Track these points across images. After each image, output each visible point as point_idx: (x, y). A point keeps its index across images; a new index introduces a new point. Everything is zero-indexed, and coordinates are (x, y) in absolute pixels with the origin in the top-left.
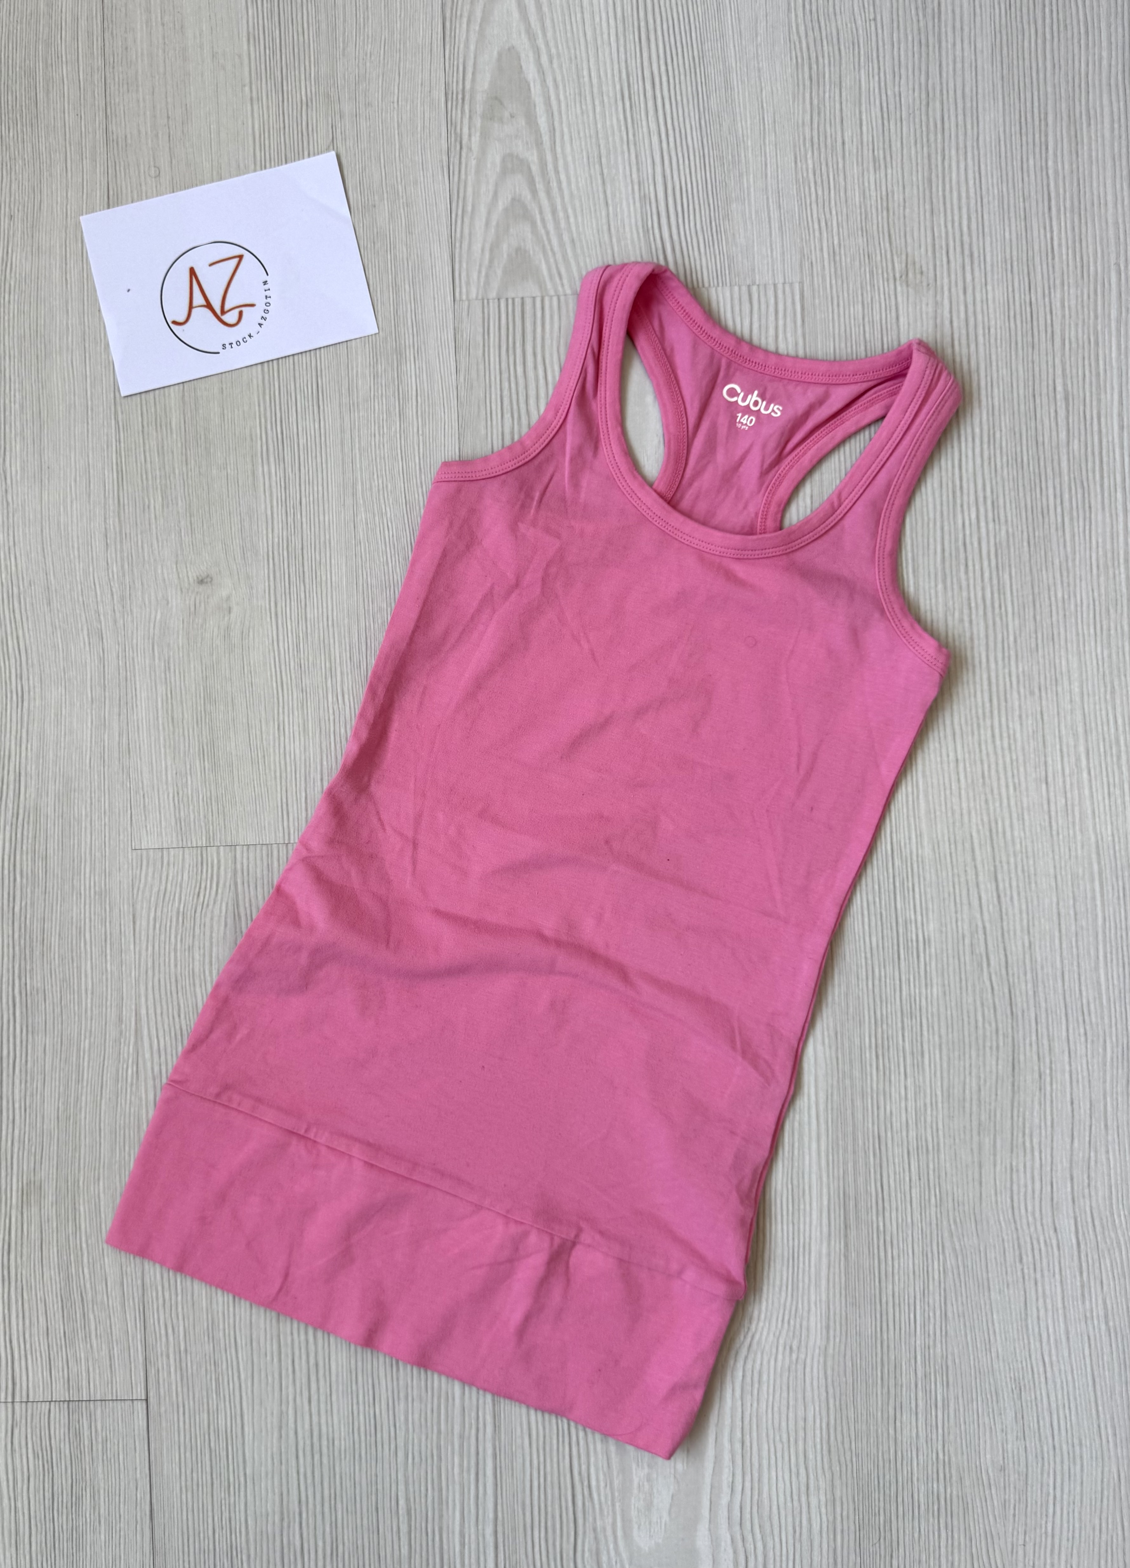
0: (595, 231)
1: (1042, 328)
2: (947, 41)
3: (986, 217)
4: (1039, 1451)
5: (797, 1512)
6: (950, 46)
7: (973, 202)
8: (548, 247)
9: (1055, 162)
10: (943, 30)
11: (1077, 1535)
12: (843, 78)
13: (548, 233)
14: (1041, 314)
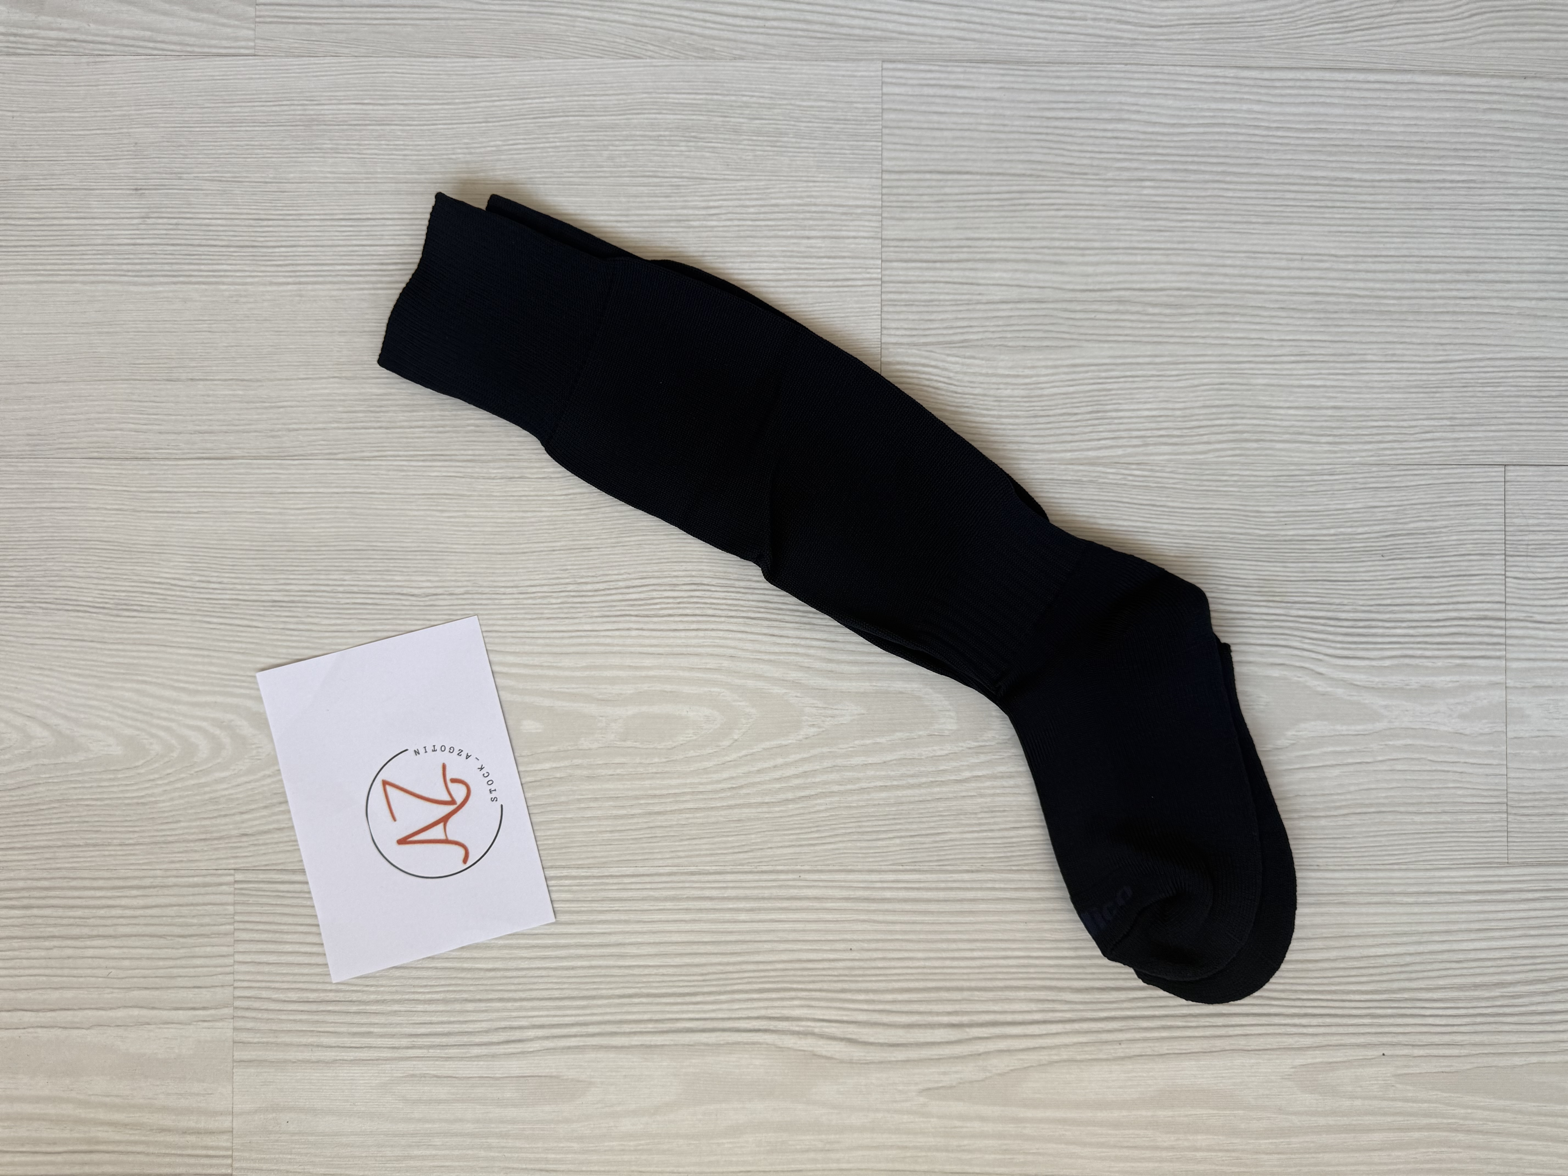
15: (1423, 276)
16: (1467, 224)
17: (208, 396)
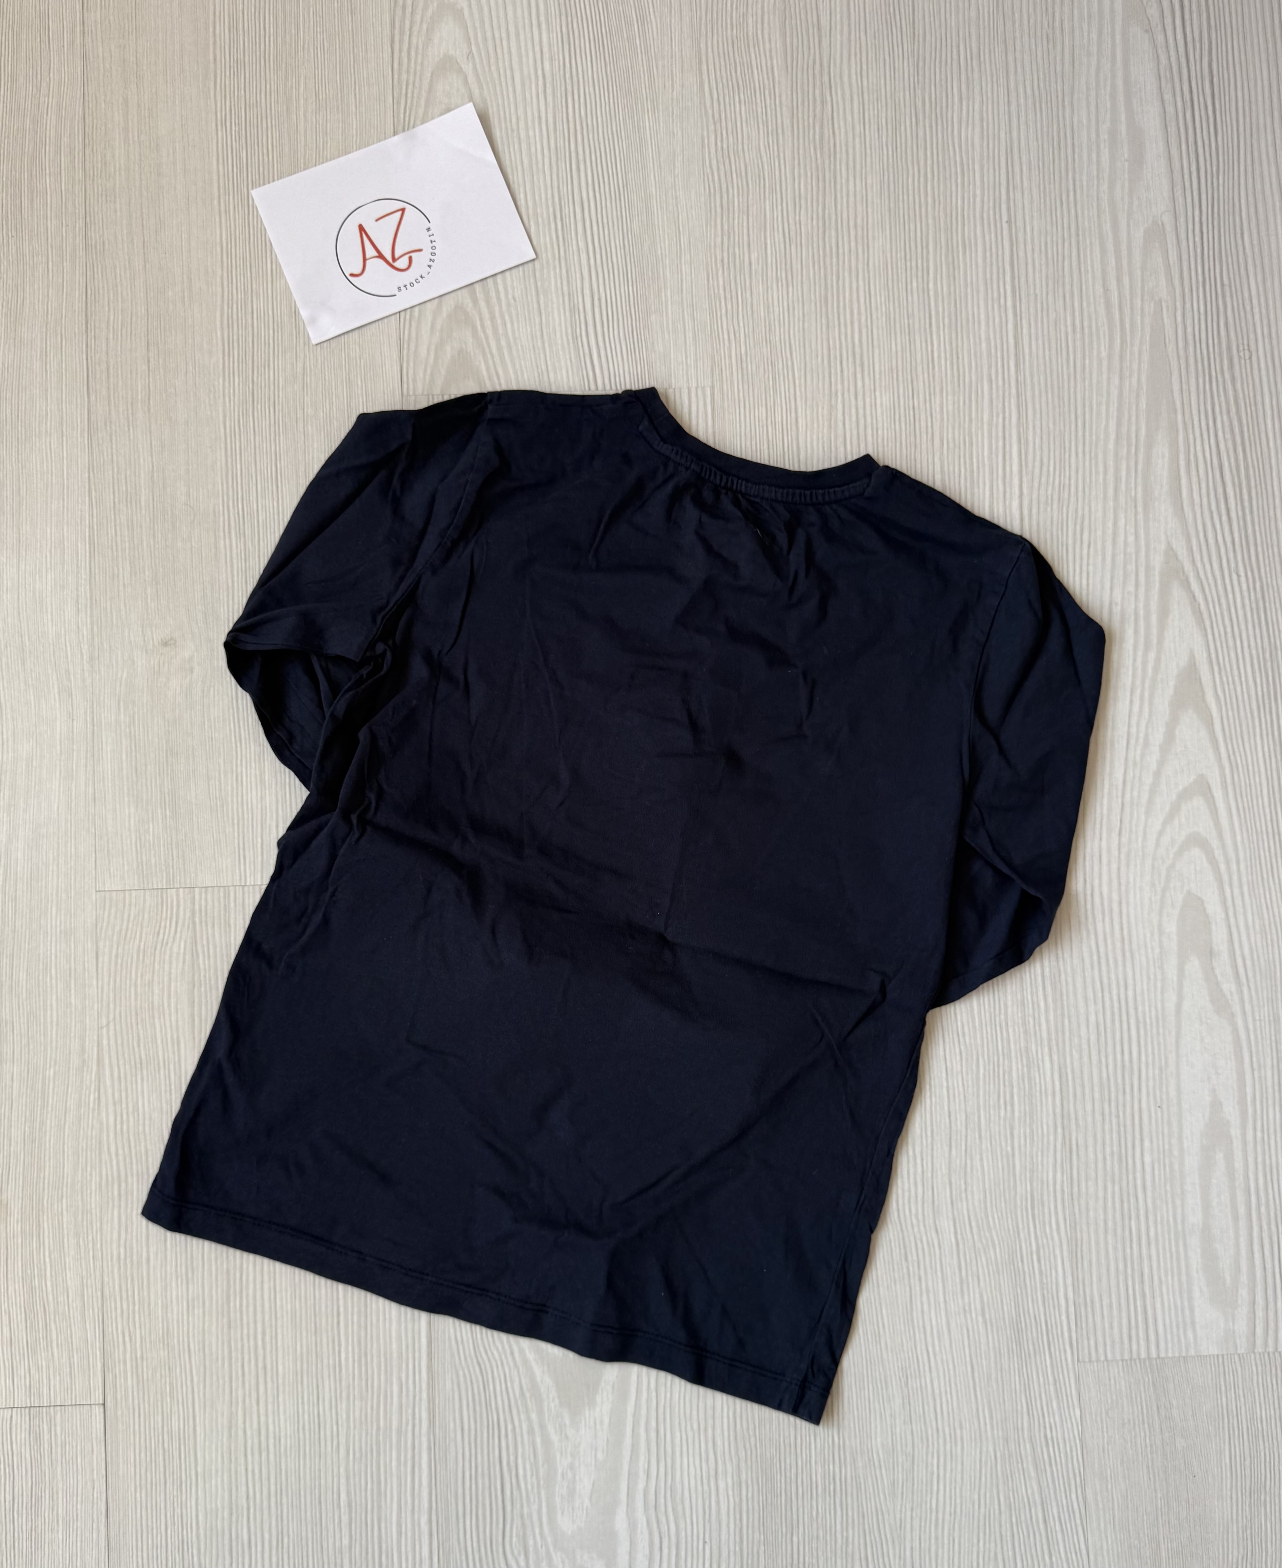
0: (529, 337)
1: (924, 430)
2: (841, 178)
3: (875, 331)
4: (924, 1434)
5: (706, 1495)
6: (844, 181)
7: (863, 319)
8: (487, 350)
9: (935, 284)
10: (838, 167)
11: (958, 1510)
12: (750, 208)
13: (487, 338)
14: (923, 417)
15: (259, 1330)
16: (305, 1366)
17: (137, 373)
